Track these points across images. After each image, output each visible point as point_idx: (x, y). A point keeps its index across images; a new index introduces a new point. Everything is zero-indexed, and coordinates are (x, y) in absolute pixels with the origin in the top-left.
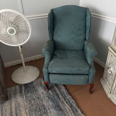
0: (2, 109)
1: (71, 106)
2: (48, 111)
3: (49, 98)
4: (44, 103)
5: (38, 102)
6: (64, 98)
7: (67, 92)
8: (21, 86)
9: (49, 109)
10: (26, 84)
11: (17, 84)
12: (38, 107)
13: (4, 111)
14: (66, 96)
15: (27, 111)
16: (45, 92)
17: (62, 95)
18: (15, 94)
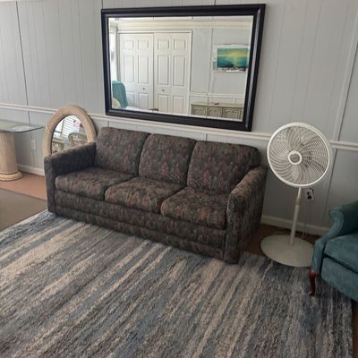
0: (223, 270)
1: (338, 342)
2: (288, 318)
3: (304, 305)
4: (290, 306)
5: (281, 298)
6: (335, 324)
7: (350, 320)
8: (268, 261)
9: (292, 317)
10: (279, 264)
11: (264, 255)
12: (276, 302)
13: (223, 274)
14: (341, 324)
15: (255, 295)
16: (303, 293)
17: (335, 318)
18: (252, 264)
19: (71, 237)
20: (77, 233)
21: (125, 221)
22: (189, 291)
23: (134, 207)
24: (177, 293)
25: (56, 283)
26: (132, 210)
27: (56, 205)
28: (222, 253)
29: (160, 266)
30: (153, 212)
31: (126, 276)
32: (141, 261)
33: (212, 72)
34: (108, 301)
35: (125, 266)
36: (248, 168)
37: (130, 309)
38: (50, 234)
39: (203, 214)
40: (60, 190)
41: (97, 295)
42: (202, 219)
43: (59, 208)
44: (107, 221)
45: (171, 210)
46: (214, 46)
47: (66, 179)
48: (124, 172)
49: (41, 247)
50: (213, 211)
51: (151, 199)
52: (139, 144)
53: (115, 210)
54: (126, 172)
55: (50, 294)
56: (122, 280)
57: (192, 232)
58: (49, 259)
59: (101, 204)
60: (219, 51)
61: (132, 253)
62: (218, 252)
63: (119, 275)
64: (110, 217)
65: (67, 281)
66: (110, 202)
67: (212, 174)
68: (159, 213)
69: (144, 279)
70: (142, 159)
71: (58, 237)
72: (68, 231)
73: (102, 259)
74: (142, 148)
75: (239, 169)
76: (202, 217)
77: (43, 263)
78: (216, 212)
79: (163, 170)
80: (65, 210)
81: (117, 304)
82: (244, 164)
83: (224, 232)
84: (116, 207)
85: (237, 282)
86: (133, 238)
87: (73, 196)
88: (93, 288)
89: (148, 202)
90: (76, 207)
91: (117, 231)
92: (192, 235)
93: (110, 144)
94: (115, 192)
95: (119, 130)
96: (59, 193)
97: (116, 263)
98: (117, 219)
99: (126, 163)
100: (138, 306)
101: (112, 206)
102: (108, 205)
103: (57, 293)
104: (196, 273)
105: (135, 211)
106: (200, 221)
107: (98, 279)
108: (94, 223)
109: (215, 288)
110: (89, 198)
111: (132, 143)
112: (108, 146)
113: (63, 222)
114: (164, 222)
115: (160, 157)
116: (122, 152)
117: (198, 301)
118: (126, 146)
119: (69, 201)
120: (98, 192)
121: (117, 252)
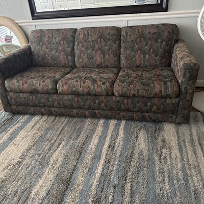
19: (35, 130)
20: (38, 126)
21: (79, 108)
22: (165, 158)
23: (88, 94)
24: (157, 162)
25: (41, 182)
26: (85, 97)
27: (10, 105)
28: (174, 117)
29: (126, 140)
30: (107, 95)
31: (103, 157)
32: (108, 139)
34: (101, 188)
35: (97, 147)
36: (174, 42)
37: (127, 192)
38: (14, 132)
39: (157, 87)
40: (11, 91)
41: (87, 184)
42: (157, 92)
43: (13, 107)
44: (63, 110)
45: (125, 90)
47: (15, 81)
48: (63, 67)
49: (11, 147)
50: (165, 83)
51: (104, 84)
52: (71, 39)
53: (69, 100)
54: (64, 66)
55: (41, 196)
56: (102, 161)
57: (146, 105)
58: (23, 157)
59: (55, 97)
61: (96, 133)
62: (171, 117)
63: (97, 158)
64: (65, 107)
65: (51, 177)
66: (63, 94)
67: (144, 53)
68: (113, 94)
69: (120, 156)
70: (77, 52)
71: (22, 133)
72: (29, 125)
73: (72, 145)
75: (167, 45)
76: (157, 90)
77: (20, 163)
78: (169, 83)
79: (98, 59)
80: (20, 108)
81: (112, 190)
82: (170, 40)
83: (178, 99)
84: (70, 97)
85: (196, 138)
86: (89, 119)
87: (25, 95)
88: (80, 178)
89: (101, 88)
90: (31, 104)
91: (73, 116)
92: (146, 108)
93: (44, 44)
94: (66, 84)
95: (48, 30)
96: (11, 94)
97: (87, 146)
98: (72, 107)
99: (62, 58)
100: (131, 186)
101: (65, 97)
102: (61, 96)
103: (48, 194)
104: (160, 139)
105: (89, 97)
106: (156, 94)
107: (80, 167)
108: (50, 114)
109: (184, 149)
110: (42, 93)
111: (64, 39)
112: (42, 46)
113: (22, 119)
114: (118, 102)
115: (93, 48)
116: (57, 49)
117: (179, 165)
118: (58, 43)
119: (23, 100)
120: (50, 87)
121: (83, 135)
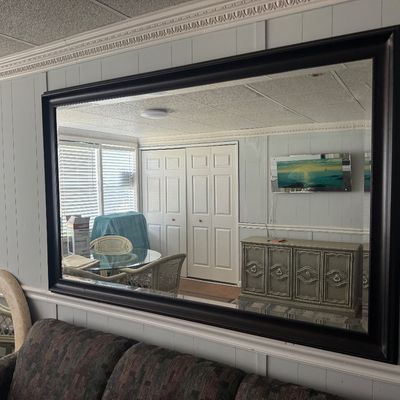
33: (271, 194)
46: (271, 159)
60: (280, 165)
74: (103, 387)
93: (39, 368)
111: (84, 372)
112: (34, 373)
118: (69, 380)
